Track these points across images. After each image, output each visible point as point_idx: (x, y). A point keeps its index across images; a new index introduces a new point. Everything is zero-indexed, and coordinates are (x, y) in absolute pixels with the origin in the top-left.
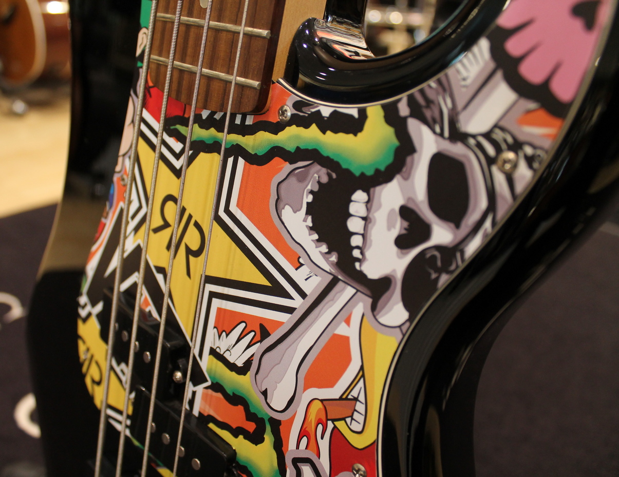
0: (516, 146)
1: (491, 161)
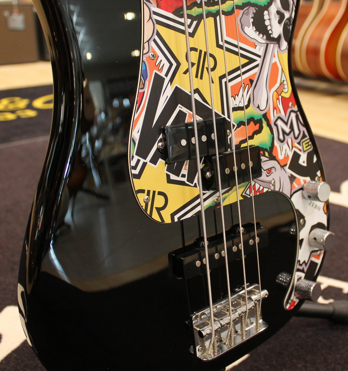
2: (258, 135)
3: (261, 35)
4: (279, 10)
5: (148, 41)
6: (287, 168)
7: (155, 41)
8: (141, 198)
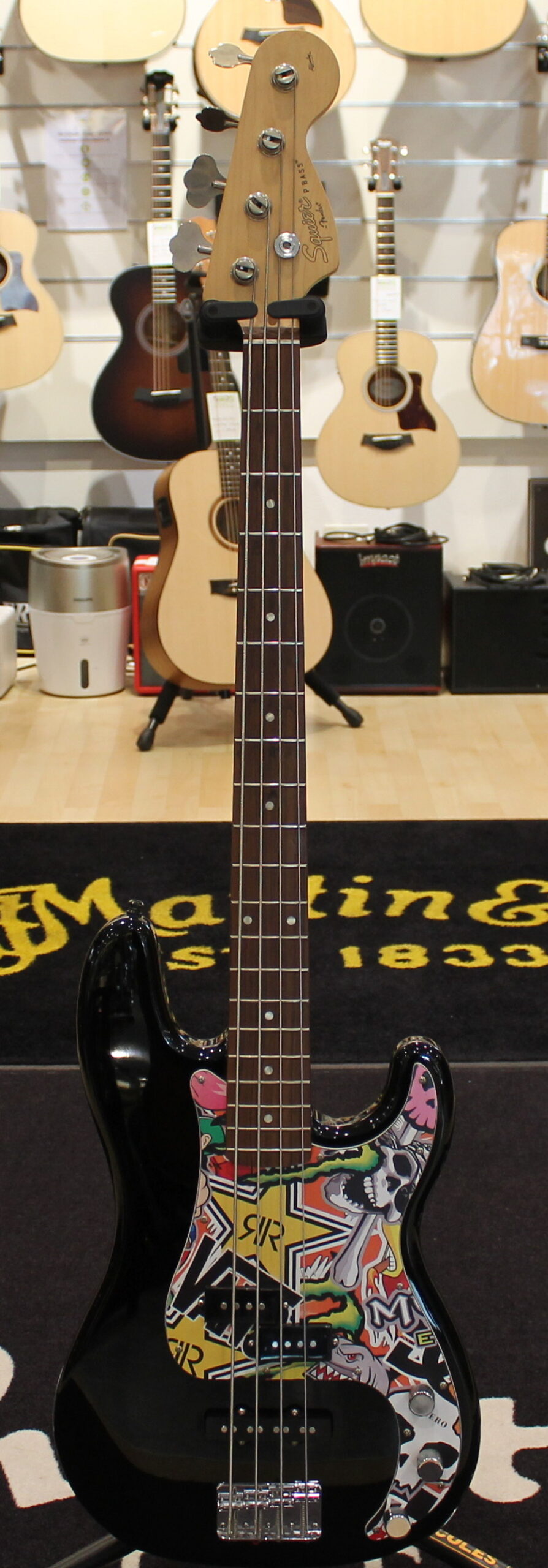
0: (422, 1145)
1: (414, 1152)
2: (338, 1314)
3: (356, 1205)
4: (390, 1175)
5: (201, 1206)
6: (384, 1360)
7: (209, 1206)
8: (173, 1347)
